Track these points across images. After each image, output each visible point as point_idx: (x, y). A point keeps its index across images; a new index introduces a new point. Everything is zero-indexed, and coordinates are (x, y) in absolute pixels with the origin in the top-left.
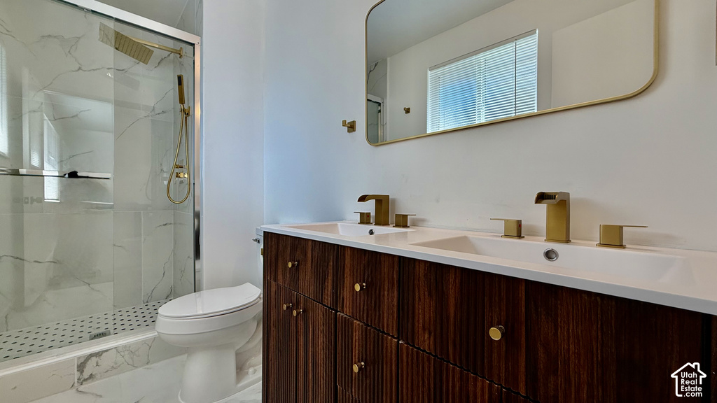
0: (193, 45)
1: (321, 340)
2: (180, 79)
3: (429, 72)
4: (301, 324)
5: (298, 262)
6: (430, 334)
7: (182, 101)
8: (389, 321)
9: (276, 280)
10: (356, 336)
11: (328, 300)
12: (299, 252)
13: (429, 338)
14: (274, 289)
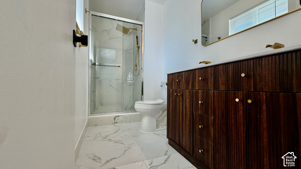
0: (142, 25)
1: (188, 101)
2: (137, 37)
3: (230, 20)
4: (181, 98)
5: (180, 80)
6: (224, 85)
7: (137, 44)
8: (211, 86)
9: (172, 88)
10: (200, 95)
11: (190, 87)
12: (180, 77)
13: (224, 86)
14: (171, 91)
